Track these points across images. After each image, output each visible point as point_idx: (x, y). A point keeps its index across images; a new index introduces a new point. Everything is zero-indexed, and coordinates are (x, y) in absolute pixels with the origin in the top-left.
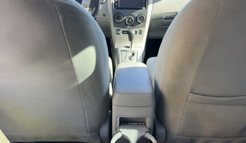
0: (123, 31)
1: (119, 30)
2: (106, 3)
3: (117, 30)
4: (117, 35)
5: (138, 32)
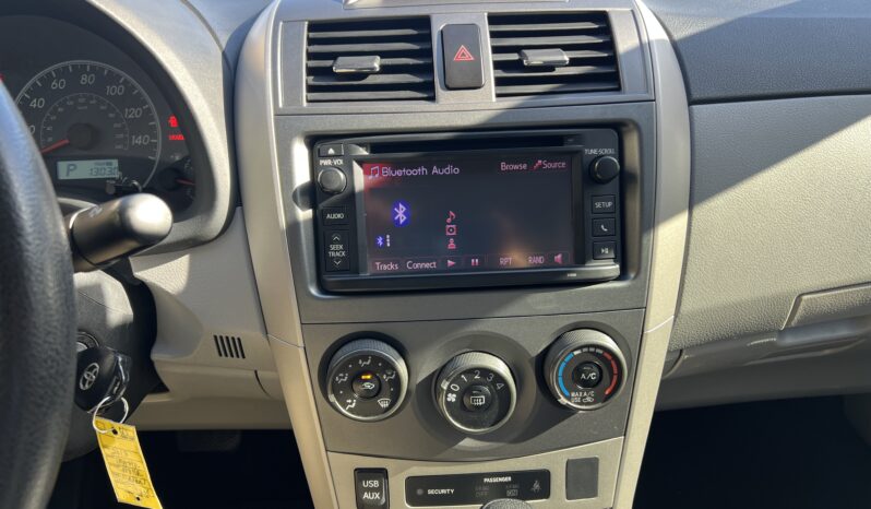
1: (381, 473)
2: (235, 233)
3: (362, 474)
5: (558, 482)
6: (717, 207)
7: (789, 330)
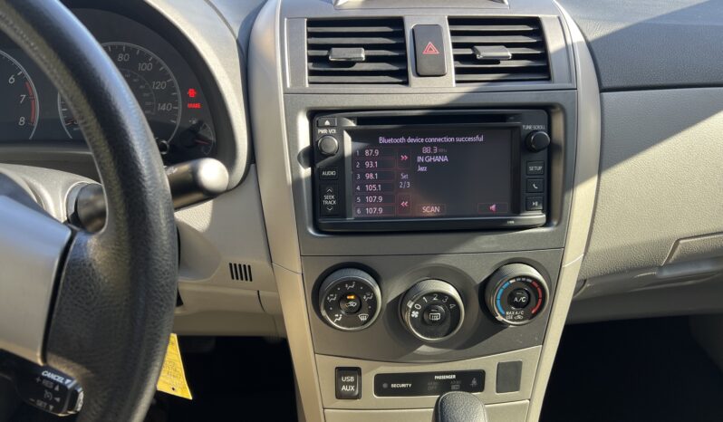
0: (380, 379)
1: (356, 371)
2: (250, 184)
3: (341, 371)
4: (342, 403)
5: (491, 380)
6: (620, 173)
7: (668, 265)
